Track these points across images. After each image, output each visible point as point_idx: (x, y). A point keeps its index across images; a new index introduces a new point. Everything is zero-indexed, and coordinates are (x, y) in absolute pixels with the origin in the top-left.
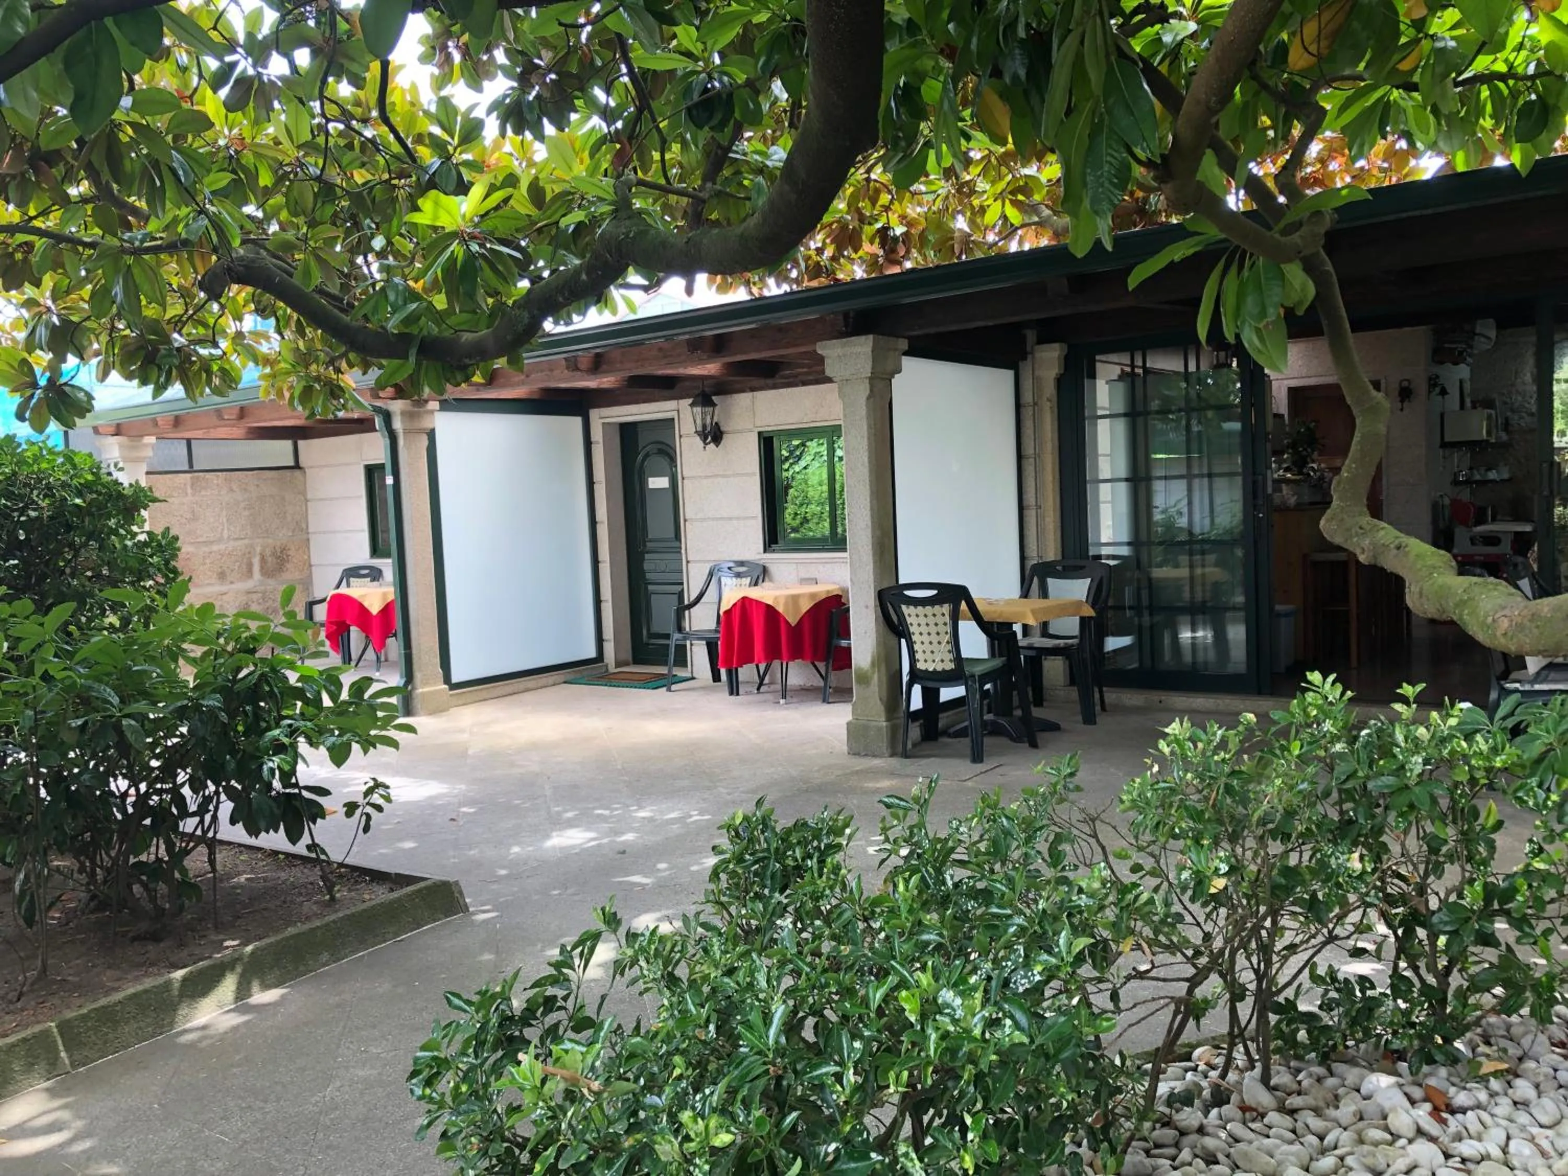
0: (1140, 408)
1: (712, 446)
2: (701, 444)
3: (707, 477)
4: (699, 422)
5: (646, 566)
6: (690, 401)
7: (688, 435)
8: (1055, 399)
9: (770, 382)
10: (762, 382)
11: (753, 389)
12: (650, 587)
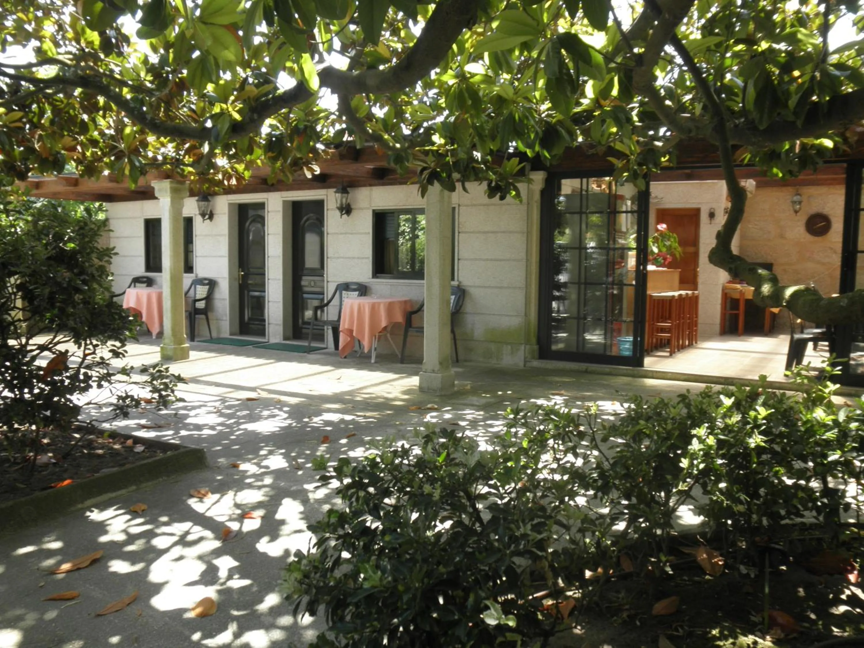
0: (584, 210)
1: (345, 216)
2: (339, 214)
3: (341, 234)
4: (339, 202)
5: (303, 283)
6: (335, 190)
7: (332, 209)
8: (539, 201)
9: (381, 181)
10: (376, 182)
11: (371, 185)
12: (305, 296)
